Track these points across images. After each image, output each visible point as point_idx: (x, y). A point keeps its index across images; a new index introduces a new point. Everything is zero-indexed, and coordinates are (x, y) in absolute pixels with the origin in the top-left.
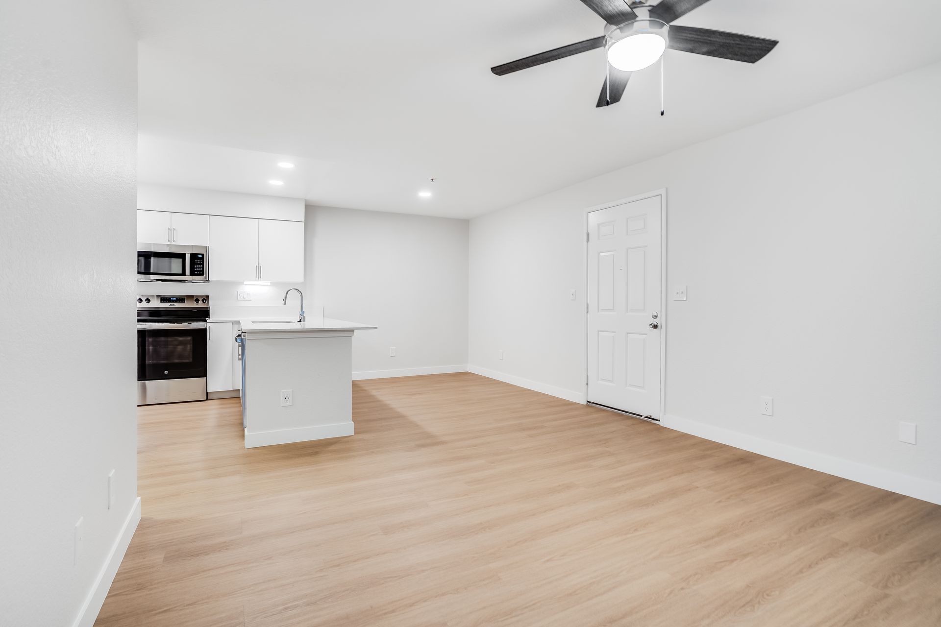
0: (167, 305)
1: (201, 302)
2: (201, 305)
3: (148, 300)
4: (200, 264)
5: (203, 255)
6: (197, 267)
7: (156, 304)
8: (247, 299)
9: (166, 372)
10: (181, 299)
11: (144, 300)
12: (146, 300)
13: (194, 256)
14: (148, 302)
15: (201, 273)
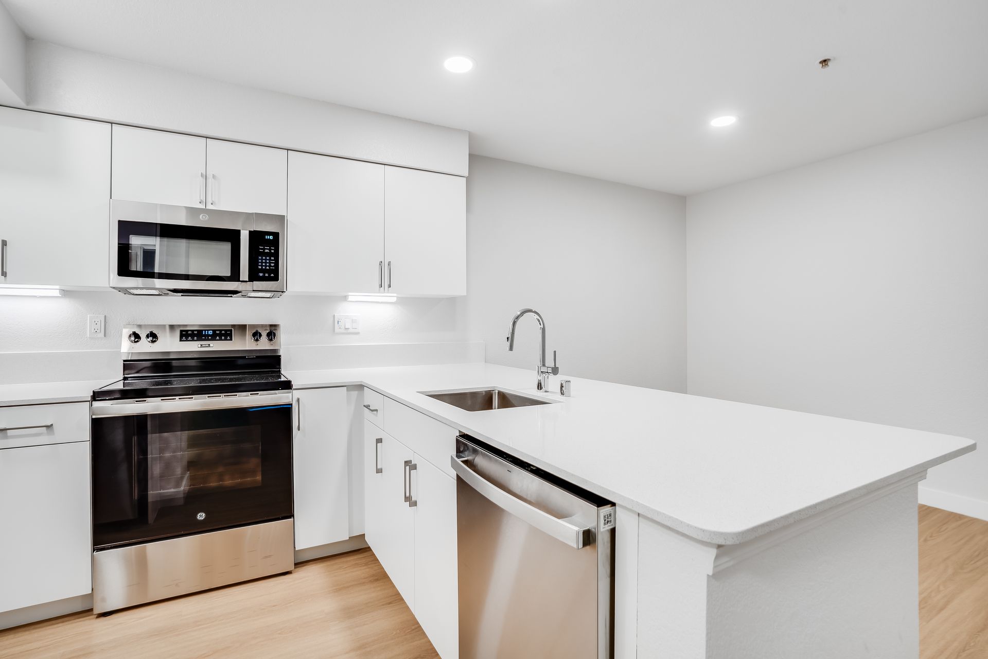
0: (193, 347)
1: (264, 338)
2: (264, 344)
3: (153, 336)
4: (270, 254)
5: (276, 235)
6: (264, 263)
7: (170, 345)
8: (351, 330)
9: (201, 516)
10: (224, 333)
11: (143, 336)
12: (148, 336)
13: (256, 237)
14: (153, 342)
15: (273, 274)
